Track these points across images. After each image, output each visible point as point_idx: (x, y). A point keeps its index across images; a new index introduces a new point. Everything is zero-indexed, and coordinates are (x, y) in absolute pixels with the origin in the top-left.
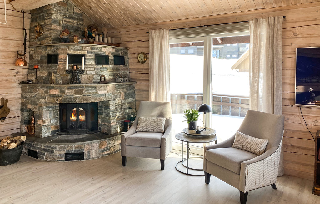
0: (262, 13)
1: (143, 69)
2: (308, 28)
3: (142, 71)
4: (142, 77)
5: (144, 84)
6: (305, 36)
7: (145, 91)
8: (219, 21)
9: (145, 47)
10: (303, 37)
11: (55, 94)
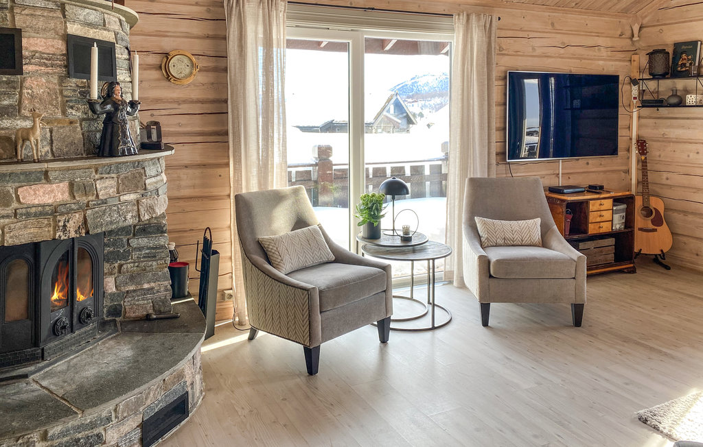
0: (460, 5)
1: (179, 102)
2: (515, 41)
3: (176, 106)
4: (179, 125)
5: (187, 147)
6: (510, 53)
7: (186, 167)
8: (389, 3)
9: (191, 38)
10: (508, 55)
11: (50, 201)
